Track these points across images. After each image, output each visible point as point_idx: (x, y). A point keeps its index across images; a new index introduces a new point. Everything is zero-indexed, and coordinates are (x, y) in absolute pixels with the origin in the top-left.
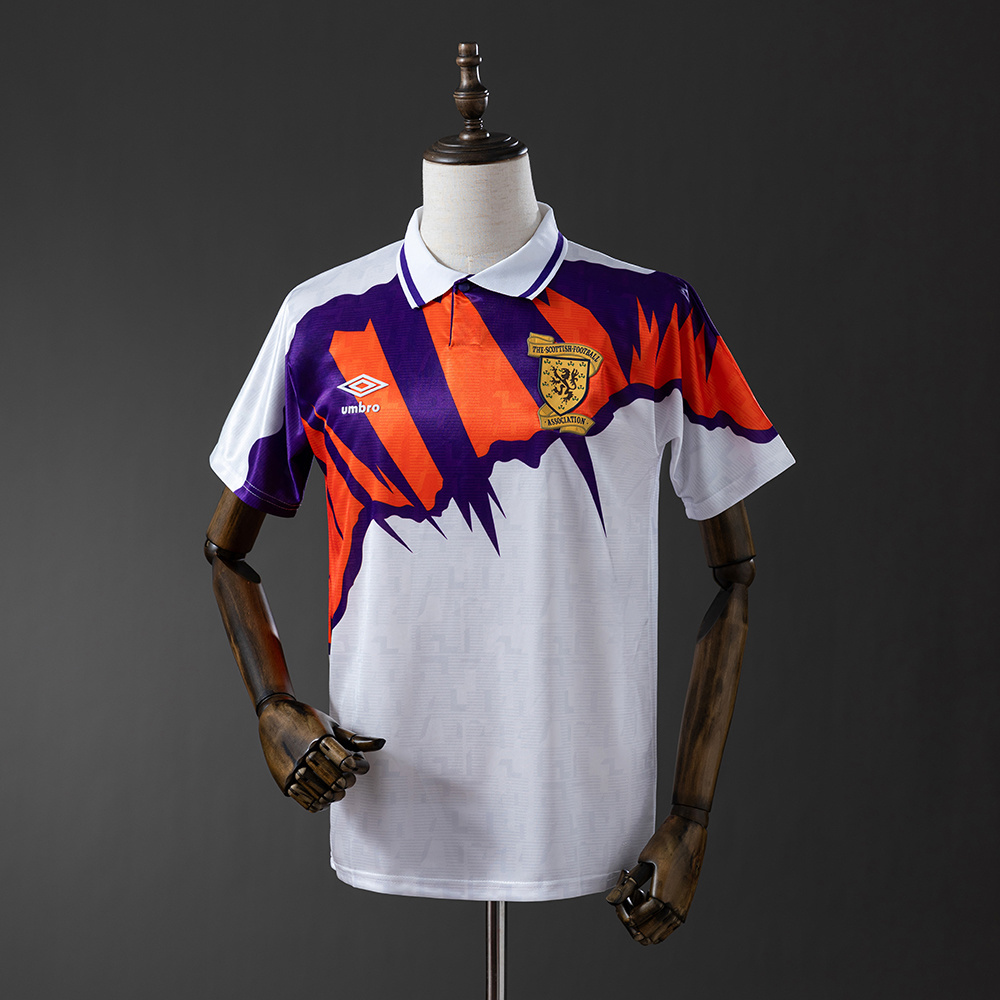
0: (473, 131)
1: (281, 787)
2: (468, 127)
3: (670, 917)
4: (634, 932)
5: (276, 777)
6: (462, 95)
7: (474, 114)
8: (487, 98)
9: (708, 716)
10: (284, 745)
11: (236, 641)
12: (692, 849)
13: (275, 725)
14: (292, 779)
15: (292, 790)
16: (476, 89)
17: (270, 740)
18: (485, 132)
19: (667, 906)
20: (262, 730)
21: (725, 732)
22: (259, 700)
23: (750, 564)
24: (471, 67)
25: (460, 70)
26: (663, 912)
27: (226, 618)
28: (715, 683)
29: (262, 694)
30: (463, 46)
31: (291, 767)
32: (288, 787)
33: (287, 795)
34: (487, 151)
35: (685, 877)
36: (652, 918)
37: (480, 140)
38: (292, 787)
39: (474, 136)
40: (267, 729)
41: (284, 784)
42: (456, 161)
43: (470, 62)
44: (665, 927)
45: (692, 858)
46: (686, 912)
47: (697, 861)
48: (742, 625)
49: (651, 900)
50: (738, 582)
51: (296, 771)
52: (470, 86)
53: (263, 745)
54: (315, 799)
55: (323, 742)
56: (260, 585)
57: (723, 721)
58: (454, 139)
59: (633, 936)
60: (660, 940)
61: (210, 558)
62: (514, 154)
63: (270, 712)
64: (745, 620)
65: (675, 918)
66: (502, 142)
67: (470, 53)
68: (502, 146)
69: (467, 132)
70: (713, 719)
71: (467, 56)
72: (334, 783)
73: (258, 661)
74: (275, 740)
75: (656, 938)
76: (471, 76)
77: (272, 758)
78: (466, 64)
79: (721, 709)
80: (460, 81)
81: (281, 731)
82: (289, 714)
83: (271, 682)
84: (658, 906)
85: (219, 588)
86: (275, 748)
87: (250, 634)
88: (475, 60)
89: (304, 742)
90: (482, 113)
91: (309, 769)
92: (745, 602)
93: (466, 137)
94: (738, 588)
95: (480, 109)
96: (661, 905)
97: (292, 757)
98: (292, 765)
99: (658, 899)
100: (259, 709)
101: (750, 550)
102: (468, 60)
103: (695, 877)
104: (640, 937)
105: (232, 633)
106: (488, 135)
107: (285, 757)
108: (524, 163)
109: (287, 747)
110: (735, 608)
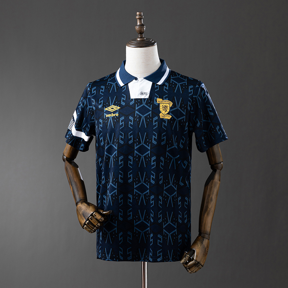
0: (141, 38)
1: (82, 226)
2: (139, 36)
3: (199, 265)
4: (188, 270)
5: (81, 223)
6: (138, 27)
7: (141, 33)
8: (145, 28)
9: (208, 208)
10: (83, 214)
11: (71, 185)
12: (206, 246)
13: (81, 209)
14: (85, 224)
15: (85, 227)
16: (142, 25)
17: (79, 213)
18: (144, 38)
19: (198, 263)
20: (77, 210)
21: (213, 213)
22: (77, 202)
23: (221, 164)
24: (140, 19)
25: (137, 20)
26: (197, 264)
27: (68, 178)
28: (210, 198)
29: (78, 200)
30: (138, 13)
31: (85, 221)
32: (84, 226)
33: (83, 228)
34: (145, 44)
35: (204, 254)
36: (194, 266)
37: (143, 40)
38: (85, 226)
39: (141, 39)
40: (79, 210)
41: (83, 225)
42: (136, 46)
43: (140, 18)
44: (197, 268)
45: (206, 249)
46: (204, 264)
47: (207, 249)
48: (218, 182)
49: (194, 261)
50: (218, 169)
51: (86, 221)
52: (140, 24)
53: (77, 214)
54: (91, 229)
55: (94, 213)
56: (78, 168)
57: (213, 209)
58: (135, 40)
59: (188, 271)
60: (195, 272)
61: (64, 160)
62: (153, 44)
63: (80, 205)
64: (220, 180)
65: (200, 266)
66: (149, 41)
67: (140, 15)
68: (149, 42)
69: (139, 38)
70: (210, 209)
71: (139, 16)
72: (97, 225)
73: (78, 190)
74: (81, 213)
75: (194, 271)
76: (140, 22)
77: (80, 218)
78: (139, 18)
79: (212, 206)
80: (137, 23)
81: (82, 210)
82: (85, 206)
83: (81, 197)
84: (196, 262)
85: (66, 169)
86: (81, 215)
87: (75, 183)
88: (142, 17)
89: (89, 213)
90: (144, 32)
91: (90, 221)
92: (220, 175)
93: (139, 39)
94: (218, 171)
95: (143, 31)
96: (197, 262)
97: (85, 218)
98: (85, 220)
99: (196, 260)
100: (77, 204)
101: (221, 160)
102: (140, 17)
103: (206, 254)
104: (190, 272)
105: (70, 183)
106: (145, 39)
107: (83, 218)
108: (155, 47)
109: (84, 215)
110: (217, 177)
